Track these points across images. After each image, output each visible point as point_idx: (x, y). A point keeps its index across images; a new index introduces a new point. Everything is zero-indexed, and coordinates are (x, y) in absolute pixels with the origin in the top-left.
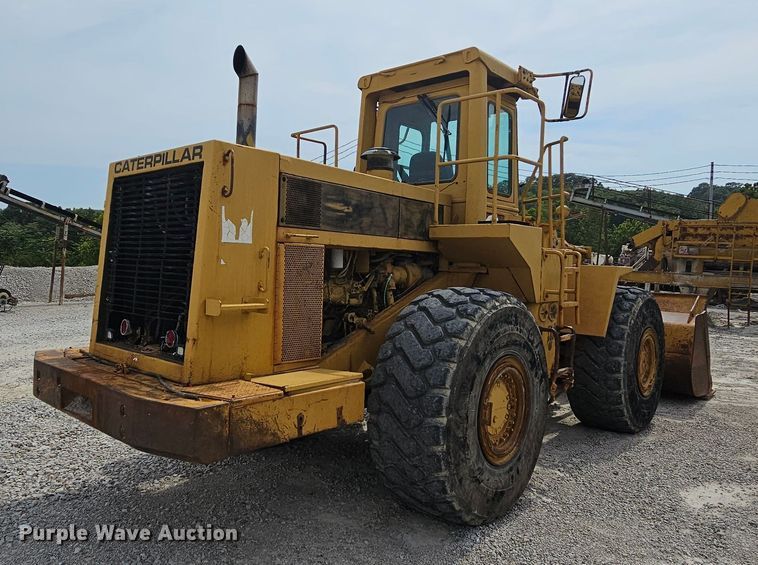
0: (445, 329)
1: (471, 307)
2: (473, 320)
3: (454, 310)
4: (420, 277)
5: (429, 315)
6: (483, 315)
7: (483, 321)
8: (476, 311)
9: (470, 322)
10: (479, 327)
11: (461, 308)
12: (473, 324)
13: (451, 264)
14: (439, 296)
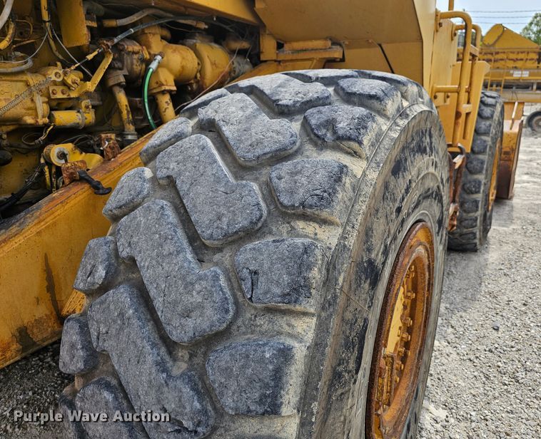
0: (271, 193)
1: (346, 115)
2: (355, 154)
3: (296, 126)
4: (227, 69)
5: (223, 145)
6: (379, 136)
7: (382, 155)
8: (362, 125)
9: (346, 160)
10: (373, 175)
11: (315, 117)
12: (357, 167)
13: (280, 46)
14: (251, 91)
